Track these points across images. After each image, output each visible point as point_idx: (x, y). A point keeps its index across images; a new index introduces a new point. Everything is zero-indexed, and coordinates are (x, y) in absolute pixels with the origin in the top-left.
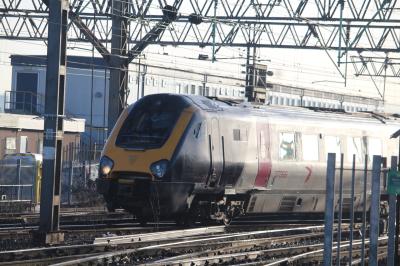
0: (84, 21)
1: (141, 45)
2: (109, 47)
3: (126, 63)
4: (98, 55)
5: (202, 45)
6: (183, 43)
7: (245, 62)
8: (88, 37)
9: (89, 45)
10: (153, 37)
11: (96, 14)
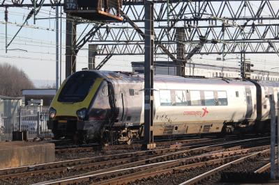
0: (164, 45)
1: (191, 55)
2: (176, 56)
3: (184, 63)
4: (171, 60)
5: (220, 53)
6: (211, 53)
7: (240, 60)
8: (166, 52)
9: (167, 56)
10: (196, 51)
11: (169, 41)
